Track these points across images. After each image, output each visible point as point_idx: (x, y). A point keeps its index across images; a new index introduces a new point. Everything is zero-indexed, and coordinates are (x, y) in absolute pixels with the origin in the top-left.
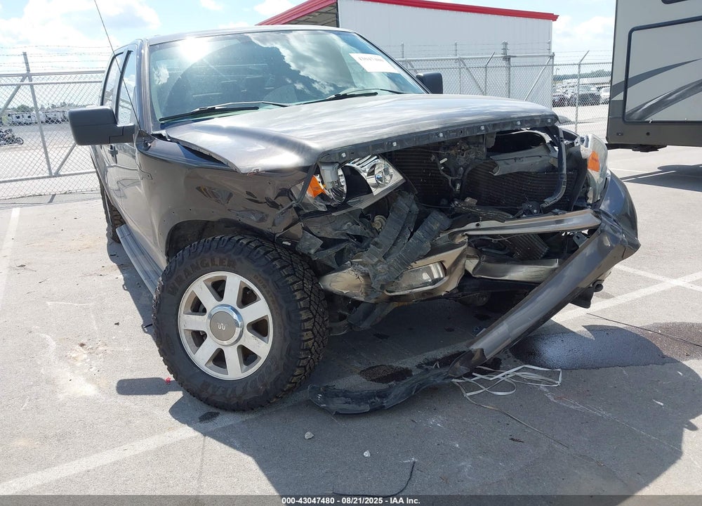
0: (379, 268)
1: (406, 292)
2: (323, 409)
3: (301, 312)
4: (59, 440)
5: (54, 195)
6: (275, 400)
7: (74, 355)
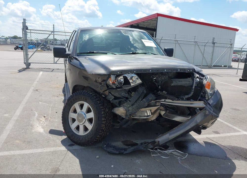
0: (130, 108)
1: (138, 118)
2: (105, 150)
3: (102, 118)
4: (28, 143)
5: (54, 69)
6: (90, 144)
7: (41, 119)
